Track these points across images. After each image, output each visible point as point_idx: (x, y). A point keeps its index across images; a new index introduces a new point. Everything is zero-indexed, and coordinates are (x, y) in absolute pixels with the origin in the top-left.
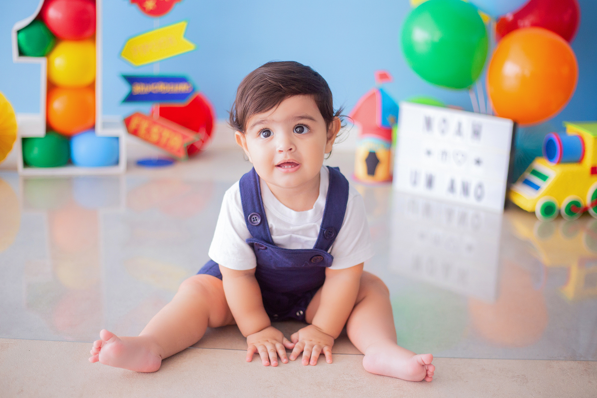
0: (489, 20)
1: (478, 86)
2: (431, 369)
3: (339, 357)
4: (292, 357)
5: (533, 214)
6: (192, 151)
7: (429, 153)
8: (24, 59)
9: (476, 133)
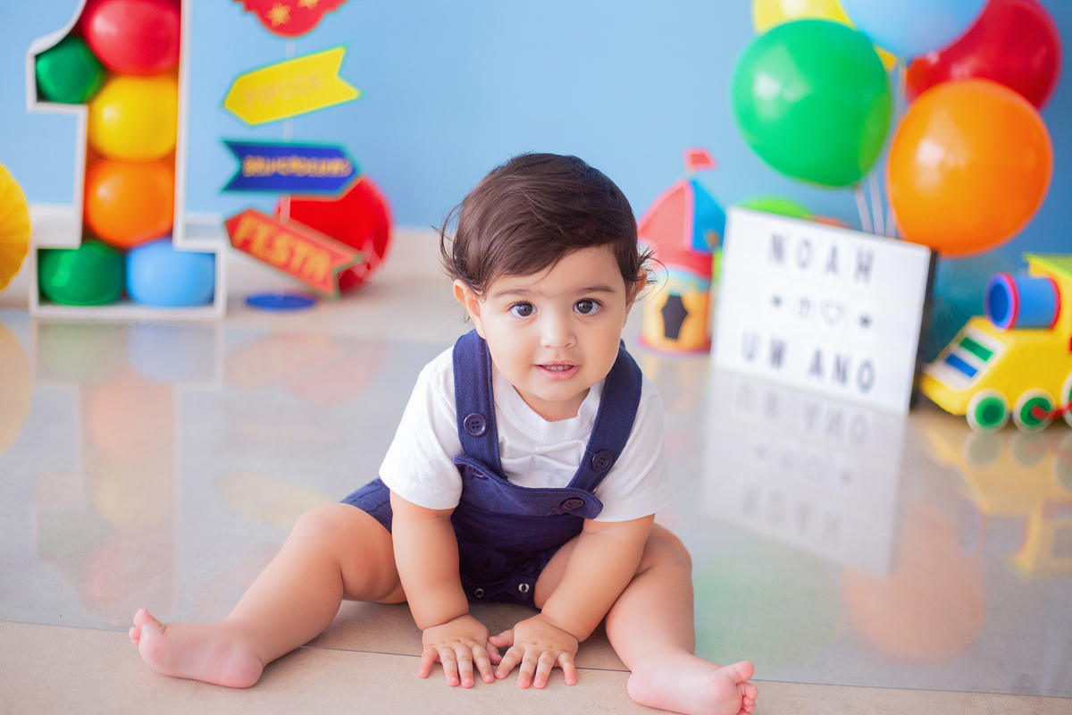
0: (894, 63)
1: (872, 182)
2: (750, 692)
3: (588, 675)
4: (500, 672)
5: (962, 418)
6: (348, 283)
7: (777, 301)
8: (45, 108)
9: (864, 268)
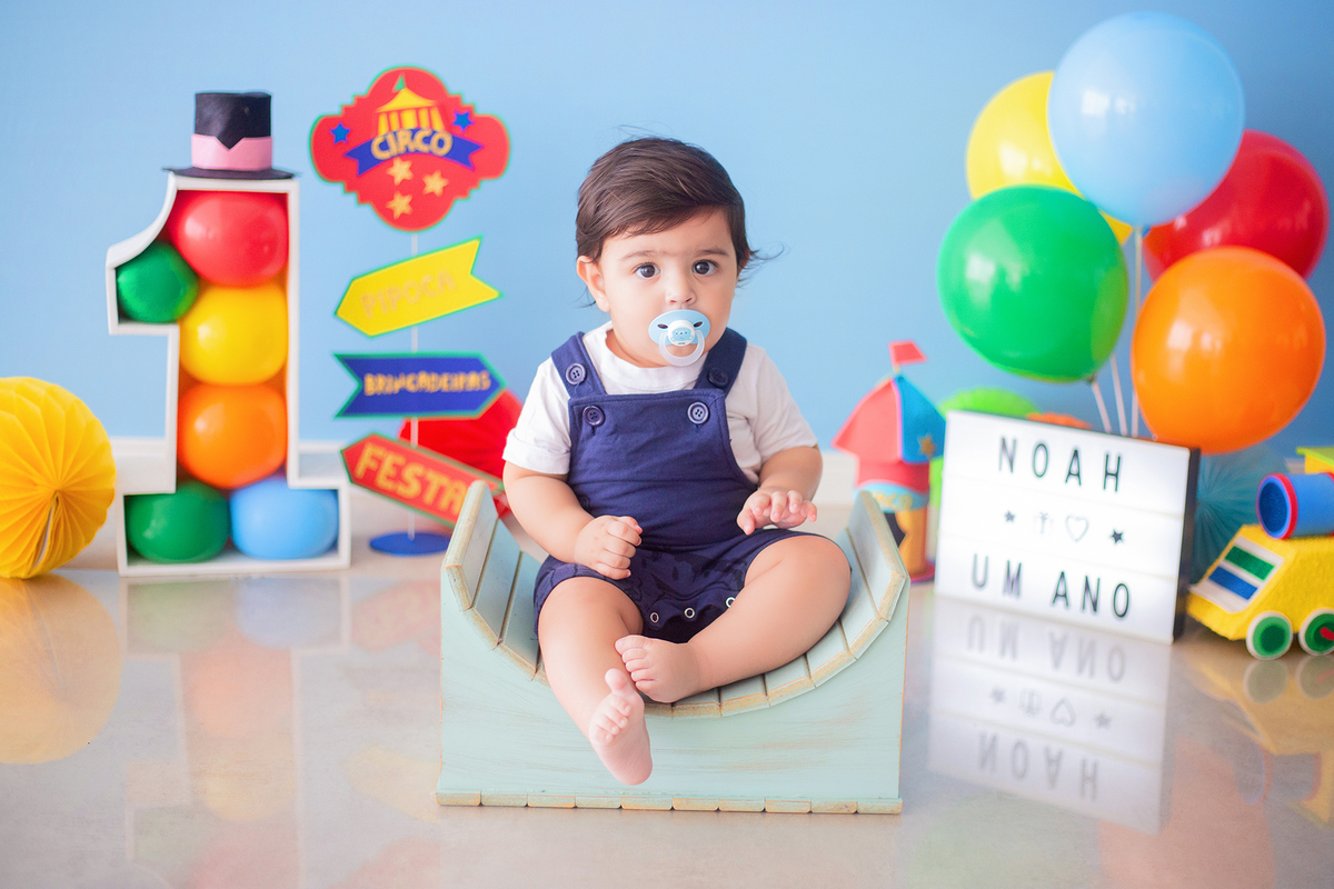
0: (1129, 234)
5: (1239, 645)
7: (1010, 516)
8: (130, 329)
9: (1112, 475)
